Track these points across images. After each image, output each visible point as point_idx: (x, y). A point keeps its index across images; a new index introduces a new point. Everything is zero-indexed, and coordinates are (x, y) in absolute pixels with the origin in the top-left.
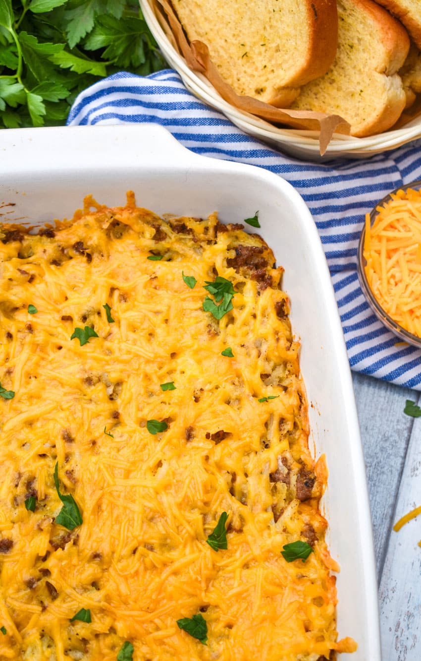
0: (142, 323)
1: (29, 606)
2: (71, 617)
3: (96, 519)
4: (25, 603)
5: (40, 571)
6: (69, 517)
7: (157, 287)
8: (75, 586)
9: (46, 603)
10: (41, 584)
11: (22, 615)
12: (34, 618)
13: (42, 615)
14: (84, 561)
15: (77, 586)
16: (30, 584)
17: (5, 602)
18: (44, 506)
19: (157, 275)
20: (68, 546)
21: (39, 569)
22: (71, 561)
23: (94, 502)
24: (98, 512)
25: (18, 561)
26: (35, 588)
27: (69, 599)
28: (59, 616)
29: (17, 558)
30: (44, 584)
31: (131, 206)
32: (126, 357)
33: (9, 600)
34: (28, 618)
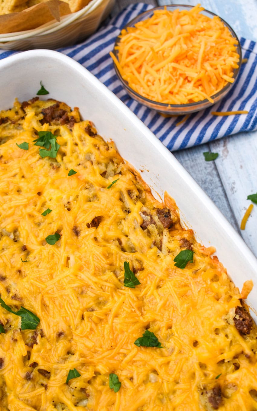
0: (8, 187)
1: (36, 392)
2: (65, 381)
3: (48, 314)
4: (32, 391)
5: (30, 366)
6: (29, 322)
7: (6, 162)
8: (57, 361)
9: (45, 383)
10: (35, 372)
11: (34, 400)
12: (43, 397)
13: (47, 392)
14: (54, 343)
15: (58, 360)
16: (28, 378)
17: (19, 398)
18: (10, 327)
19: (2, 155)
20: (38, 339)
21: (29, 365)
22: (46, 348)
23: (40, 303)
24: (46, 308)
25: (12, 368)
26: (33, 377)
27: (58, 371)
28: (58, 385)
29: (10, 366)
30: (37, 372)
32: (10, 212)
33: (20, 396)
34: (39, 400)
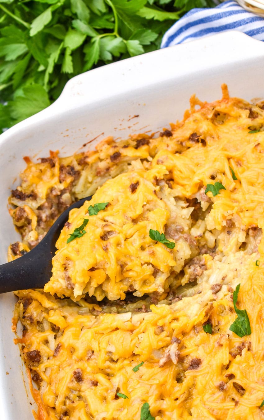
0: (258, 179)
1: (224, 404)
2: (260, 404)
3: (261, 327)
4: (221, 403)
5: (226, 376)
7: (262, 151)
8: (256, 381)
9: (237, 398)
10: (230, 384)
11: (220, 413)
12: (230, 413)
13: (236, 409)
14: (259, 360)
15: (258, 380)
16: (221, 387)
17: (205, 405)
18: (219, 330)
19: (259, 142)
20: (244, 351)
21: (225, 375)
22: (249, 363)
23: (256, 314)
24: (261, 321)
25: (208, 373)
26: (226, 389)
27: (255, 391)
28: (250, 406)
29: (207, 371)
30: (232, 385)
31: (226, 98)
32: (252, 205)
33: (207, 403)
34: (225, 414)
